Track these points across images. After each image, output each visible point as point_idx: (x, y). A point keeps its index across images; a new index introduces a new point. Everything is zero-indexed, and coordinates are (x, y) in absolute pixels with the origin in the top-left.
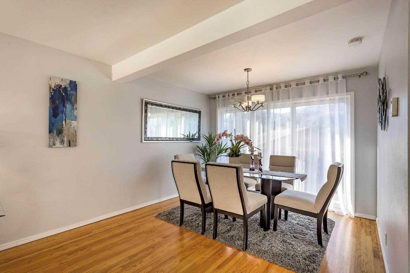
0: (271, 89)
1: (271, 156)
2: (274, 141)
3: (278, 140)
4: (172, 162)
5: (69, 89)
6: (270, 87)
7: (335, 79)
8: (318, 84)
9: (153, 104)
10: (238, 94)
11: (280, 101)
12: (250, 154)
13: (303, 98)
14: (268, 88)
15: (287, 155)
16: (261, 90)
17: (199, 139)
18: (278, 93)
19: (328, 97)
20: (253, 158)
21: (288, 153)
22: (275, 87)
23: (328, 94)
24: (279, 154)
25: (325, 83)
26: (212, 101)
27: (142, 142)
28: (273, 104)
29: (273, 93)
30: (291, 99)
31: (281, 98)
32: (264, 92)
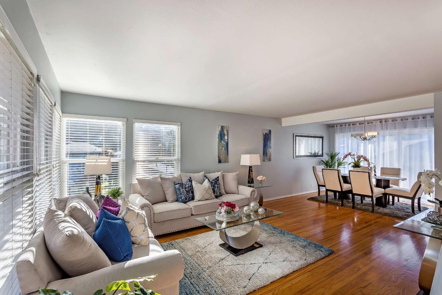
0: (380, 122)
1: (381, 168)
2: (384, 154)
3: (387, 153)
4: (322, 169)
5: (269, 134)
6: (380, 121)
7: (431, 118)
8: (419, 120)
9: (299, 136)
10: (353, 125)
11: (388, 130)
12: (367, 166)
13: (407, 129)
14: (378, 121)
15: (394, 167)
16: (372, 123)
17: (322, 156)
18: (387, 125)
19: (427, 128)
20: (369, 169)
21: (396, 166)
22: (384, 121)
23: (426, 126)
24: (388, 167)
25: (425, 119)
26: (331, 129)
27: (294, 158)
28: (382, 132)
29: (382, 124)
30: (397, 129)
31: (389, 128)
32: (375, 124)
